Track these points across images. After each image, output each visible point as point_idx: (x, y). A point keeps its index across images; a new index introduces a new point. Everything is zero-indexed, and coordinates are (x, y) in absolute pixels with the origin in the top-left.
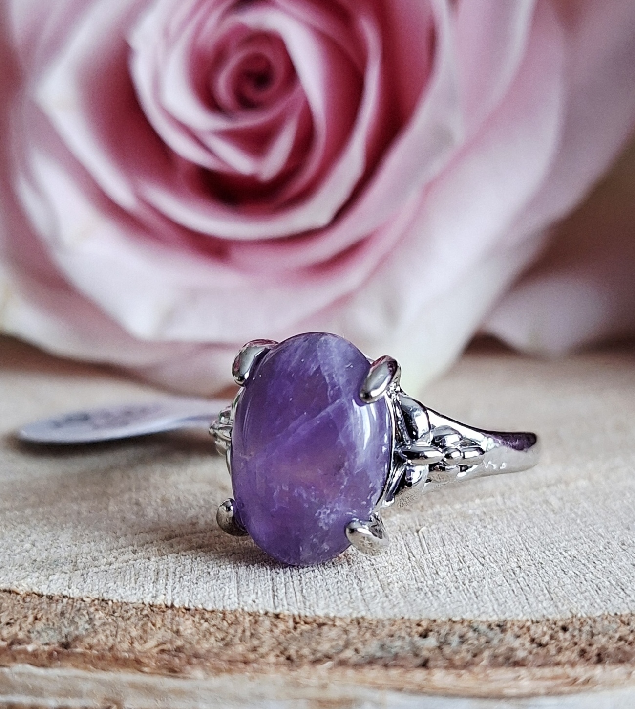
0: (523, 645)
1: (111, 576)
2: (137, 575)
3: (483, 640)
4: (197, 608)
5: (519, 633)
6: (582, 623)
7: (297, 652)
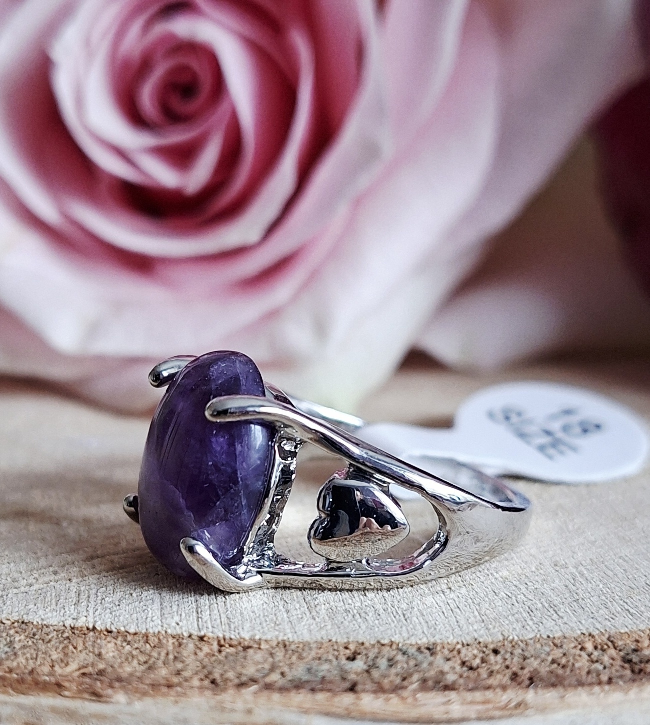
0: (454, 668)
1: (32, 598)
2: (58, 597)
3: (412, 663)
4: (120, 631)
5: (449, 657)
6: (513, 646)
7: (222, 675)
